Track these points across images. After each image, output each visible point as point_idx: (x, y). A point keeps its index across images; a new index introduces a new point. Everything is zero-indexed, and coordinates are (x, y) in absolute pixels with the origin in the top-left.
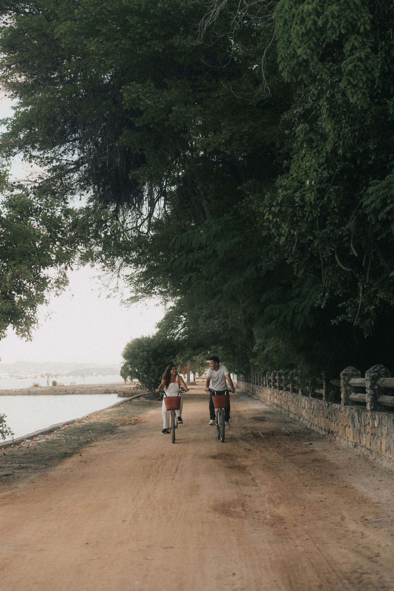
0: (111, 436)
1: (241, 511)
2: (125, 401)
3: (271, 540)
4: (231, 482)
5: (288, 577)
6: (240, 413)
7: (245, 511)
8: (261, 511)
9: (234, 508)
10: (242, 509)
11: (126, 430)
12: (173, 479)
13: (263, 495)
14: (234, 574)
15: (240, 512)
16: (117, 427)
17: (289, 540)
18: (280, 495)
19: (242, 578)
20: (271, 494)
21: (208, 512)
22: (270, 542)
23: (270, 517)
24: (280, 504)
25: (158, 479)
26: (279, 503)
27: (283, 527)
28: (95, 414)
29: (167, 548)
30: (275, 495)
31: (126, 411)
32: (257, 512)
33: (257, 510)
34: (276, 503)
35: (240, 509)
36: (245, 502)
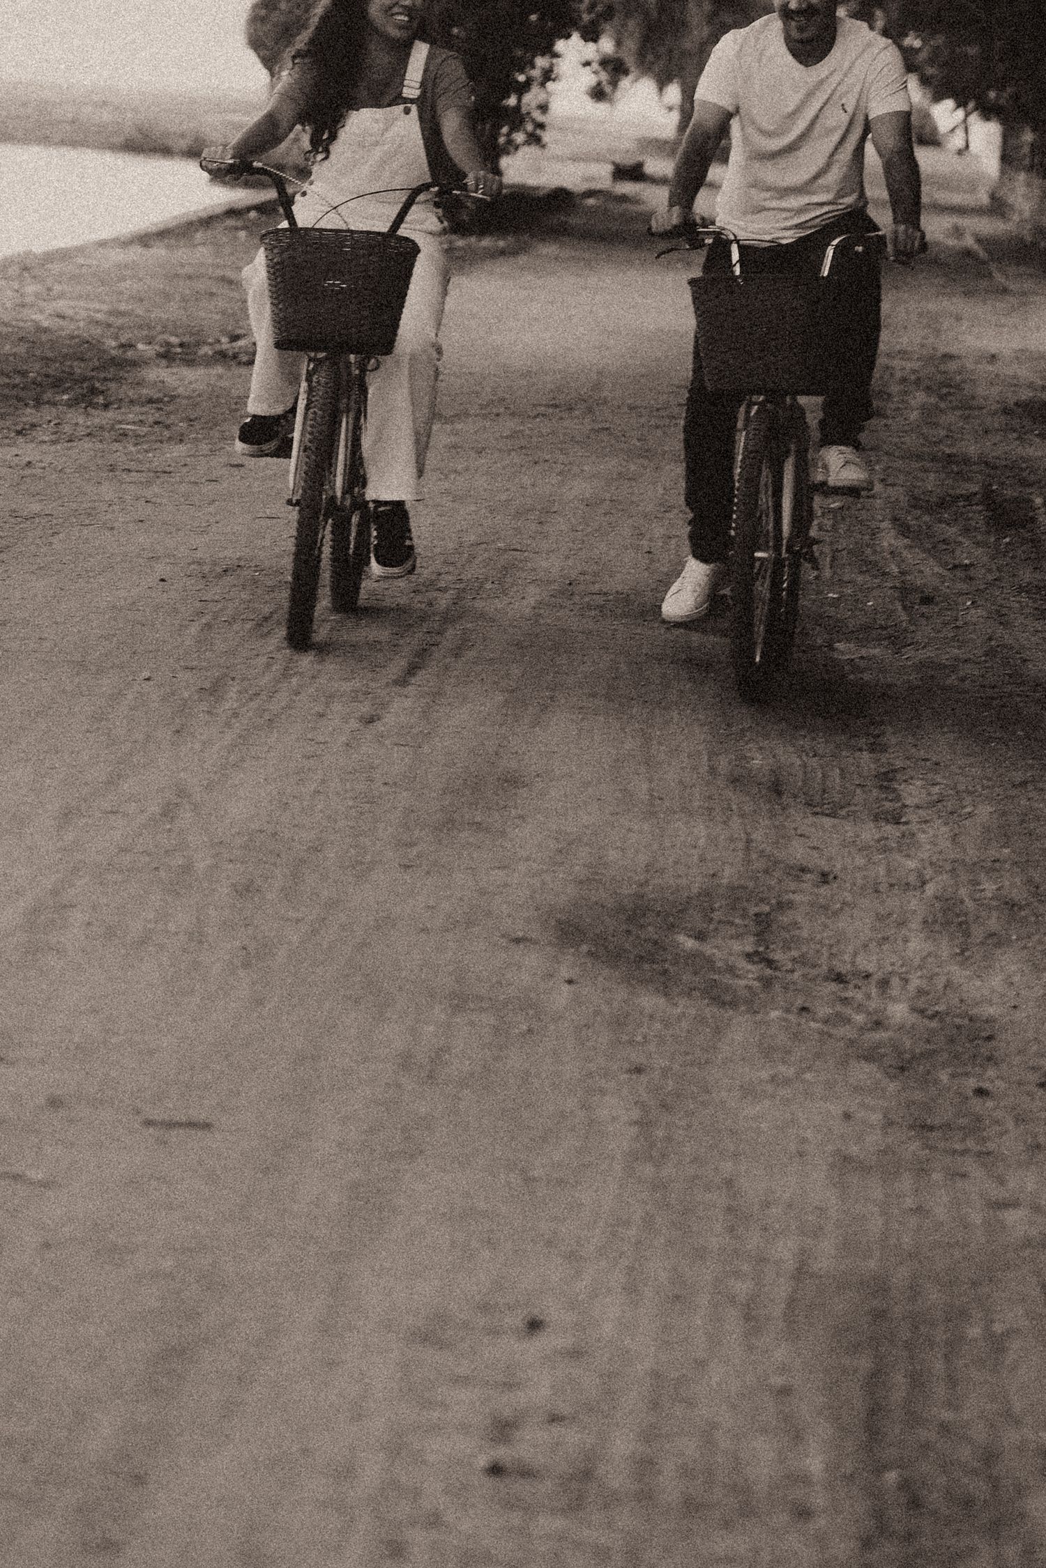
0: (77, 419)
1: (742, 964)
2: (232, 212)
3: (854, 1150)
4: (735, 781)
5: (875, 1379)
6: (952, 366)
7: (770, 963)
8: (868, 976)
9: (701, 936)
10: (749, 949)
11: (181, 390)
12: (371, 720)
13: (912, 879)
14: (534, 1325)
15: (731, 970)
16: (134, 364)
17: (970, 1165)
18: (1018, 893)
19: (575, 1354)
20: (964, 877)
21: (518, 941)
22: (844, 1163)
23: (913, 1018)
24: (999, 945)
25: (274, 707)
26: (996, 940)
27: (972, 1083)
28: (13, 271)
29: (171, 1125)
30: (989, 887)
31: (219, 272)
32: (839, 978)
33: (844, 969)
34: (978, 933)
35: (737, 946)
36: (782, 906)
